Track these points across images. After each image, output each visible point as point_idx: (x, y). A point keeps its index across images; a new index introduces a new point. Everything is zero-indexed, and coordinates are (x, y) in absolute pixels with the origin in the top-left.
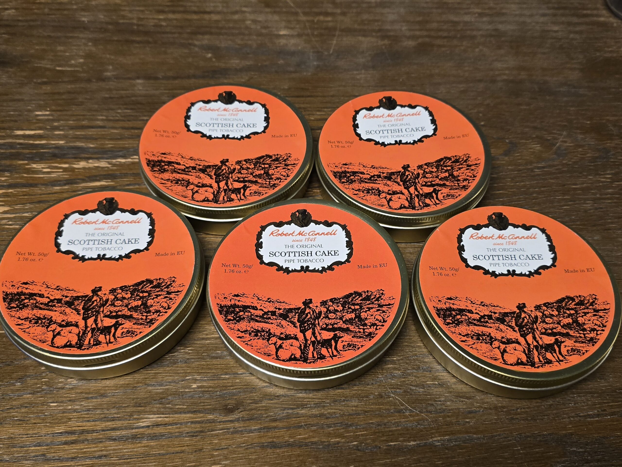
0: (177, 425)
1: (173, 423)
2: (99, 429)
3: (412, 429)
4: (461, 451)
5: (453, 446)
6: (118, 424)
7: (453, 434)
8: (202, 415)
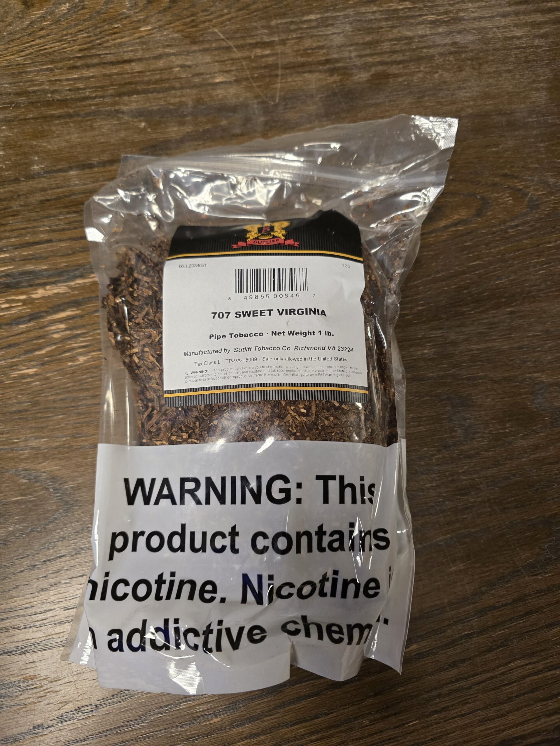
5: (454, 543)
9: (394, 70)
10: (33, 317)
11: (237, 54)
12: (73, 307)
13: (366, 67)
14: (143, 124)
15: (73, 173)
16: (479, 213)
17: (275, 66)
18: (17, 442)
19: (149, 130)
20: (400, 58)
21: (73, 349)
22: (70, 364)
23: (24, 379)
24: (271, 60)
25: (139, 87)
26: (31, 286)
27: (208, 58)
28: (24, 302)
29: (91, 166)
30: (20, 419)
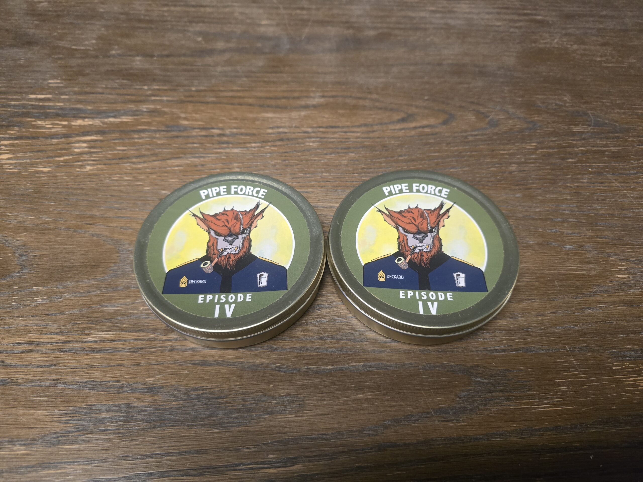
0: (121, 341)
1: (118, 340)
2: (53, 341)
3: (331, 355)
4: (373, 376)
5: (366, 372)
6: (70, 338)
7: (367, 361)
8: (144, 334)
9: (397, 32)
10: (66, 136)
11: (282, 11)
12: (99, 134)
13: (375, 28)
14: (200, 39)
15: (138, 58)
16: (445, 122)
17: (308, 20)
18: (9, 215)
19: (203, 43)
20: (403, 26)
21: (86, 160)
22: (78, 170)
23: (38, 174)
24: (305, 17)
25: (206, 20)
26: (74, 117)
27: (261, 11)
28: (64, 126)
29: (152, 56)
30: (20, 200)
